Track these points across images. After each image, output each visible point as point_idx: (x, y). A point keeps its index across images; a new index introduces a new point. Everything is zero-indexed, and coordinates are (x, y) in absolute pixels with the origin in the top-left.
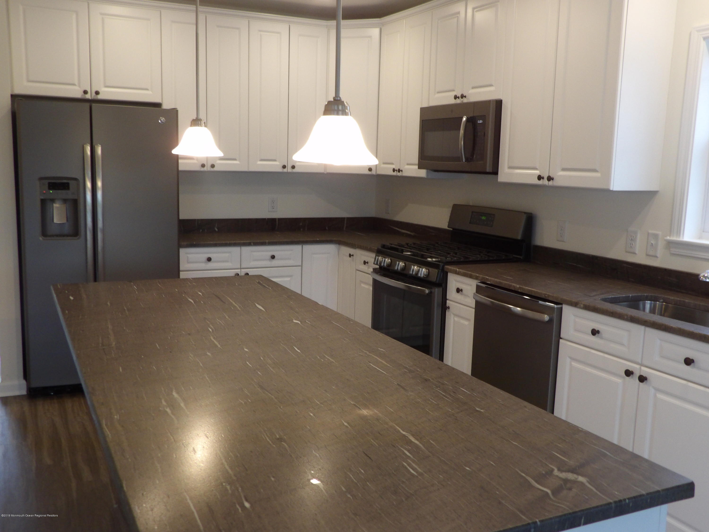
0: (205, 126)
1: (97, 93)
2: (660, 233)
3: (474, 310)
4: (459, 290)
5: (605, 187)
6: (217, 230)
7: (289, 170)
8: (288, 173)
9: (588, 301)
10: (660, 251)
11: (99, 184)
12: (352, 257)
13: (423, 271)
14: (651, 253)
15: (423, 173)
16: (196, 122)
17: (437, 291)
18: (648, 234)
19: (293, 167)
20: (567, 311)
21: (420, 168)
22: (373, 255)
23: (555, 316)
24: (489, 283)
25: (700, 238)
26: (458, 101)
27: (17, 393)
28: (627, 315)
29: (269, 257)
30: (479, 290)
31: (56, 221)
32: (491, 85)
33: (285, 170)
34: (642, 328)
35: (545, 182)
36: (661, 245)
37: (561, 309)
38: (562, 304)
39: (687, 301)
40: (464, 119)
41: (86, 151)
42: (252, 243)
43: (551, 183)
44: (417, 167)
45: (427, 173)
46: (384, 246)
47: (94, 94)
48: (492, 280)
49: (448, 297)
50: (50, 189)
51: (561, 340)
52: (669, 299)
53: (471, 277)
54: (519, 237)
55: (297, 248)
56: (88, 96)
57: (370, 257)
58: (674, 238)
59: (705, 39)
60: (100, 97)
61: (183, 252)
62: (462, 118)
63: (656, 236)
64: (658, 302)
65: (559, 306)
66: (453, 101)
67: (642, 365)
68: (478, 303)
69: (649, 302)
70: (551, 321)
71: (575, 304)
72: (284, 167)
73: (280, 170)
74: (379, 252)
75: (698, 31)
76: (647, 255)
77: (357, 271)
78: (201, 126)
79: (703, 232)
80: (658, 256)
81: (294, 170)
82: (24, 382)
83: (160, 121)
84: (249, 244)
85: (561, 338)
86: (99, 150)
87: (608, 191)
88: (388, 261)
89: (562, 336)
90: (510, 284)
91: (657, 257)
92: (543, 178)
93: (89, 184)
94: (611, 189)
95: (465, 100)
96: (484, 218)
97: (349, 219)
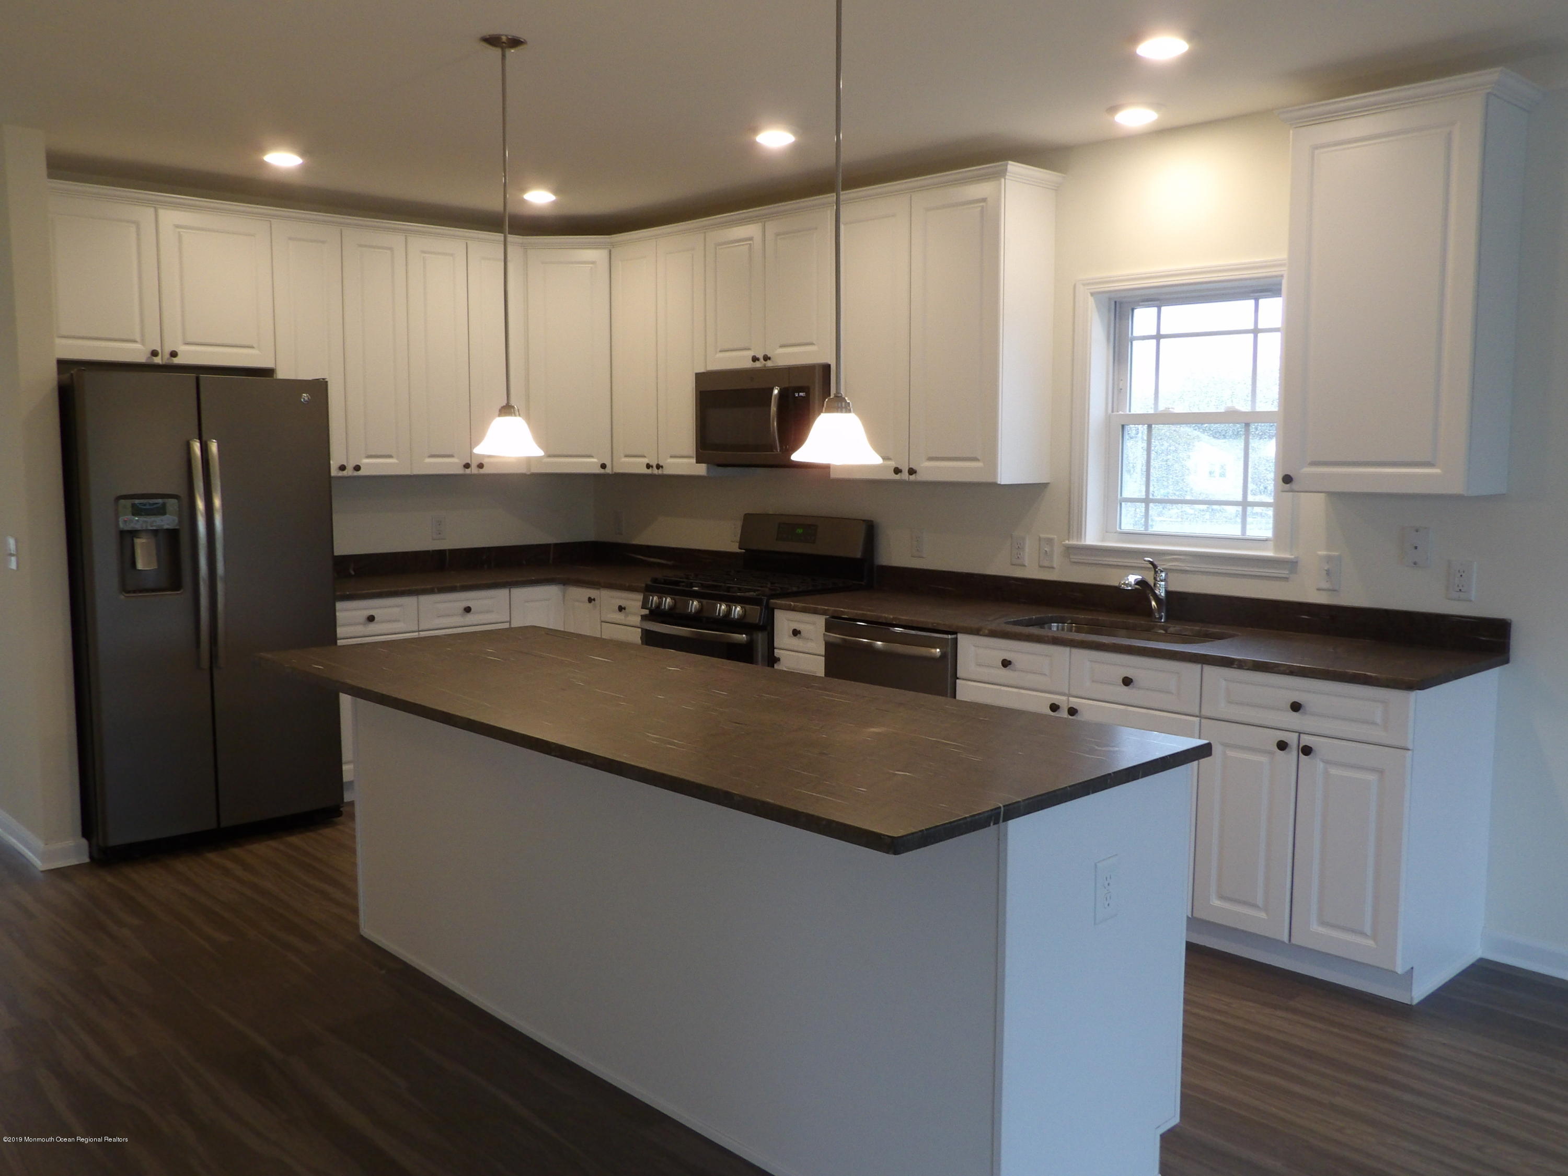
0: (519, 415)
1: (174, 354)
2: (1054, 537)
3: (823, 658)
4: (796, 633)
5: (990, 480)
6: (353, 573)
7: (474, 470)
8: (471, 475)
9: (993, 626)
10: (1057, 561)
11: (217, 502)
12: (593, 602)
13: (737, 610)
14: (1046, 564)
15: (701, 469)
16: (507, 409)
17: (760, 637)
18: (1040, 539)
19: (481, 466)
20: (964, 641)
21: (699, 461)
22: (640, 597)
23: (949, 650)
24: (846, 616)
25: (1103, 541)
26: (758, 365)
27: (73, 862)
28: (1048, 636)
29: (461, 611)
30: (829, 628)
31: (140, 566)
32: (812, 344)
33: (468, 471)
35: (905, 476)
36: (1057, 551)
37: (956, 639)
38: (956, 633)
39: (1100, 618)
40: (776, 392)
41: (194, 450)
42: (436, 589)
43: (912, 477)
44: (694, 460)
45: (708, 469)
46: (655, 580)
47: (167, 355)
48: (847, 612)
49: (776, 645)
50: (134, 514)
51: (957, 681)
52: (1079, 618)
53: (815, 612)
54: (859, 555)
55: (502, 593)
56: (157, 360)
57: (631, 599)
58: (1073, 542)
59: (1092, 294)
60: (176, 361)
61: (339, 605)
62: (772, 390)
63: (1050, 541)
64: (1066, 624)
65: (953, 636)
66: (748, 364)
67: (1070, 695)
68: (829, 646)
69: (1055, 624)
70: (944, 656)
71: (976, 632)
72: (467, 466)
73: (460, 471)
74: (648, 590)
75: (1084, 285)
76: (1040, 567)
77: (602, 623)
78: (515, 416)
79: (1107, 532)
80: (1055, 566)
81: (482, 471)
82: (84, 842)
83: (302, 400)
84: (431, 591)
85: (958, 678)
86: (214, 447)
87: (995, 485)
88: (668, 601)
89: (958, 675)
90: (879, 614)
91: (1053, 568)
92: (902, 471)
93: (200, 505)
94: (999, 483)
95: (769, 364)
96: (800, 531)
97: (556, 545)
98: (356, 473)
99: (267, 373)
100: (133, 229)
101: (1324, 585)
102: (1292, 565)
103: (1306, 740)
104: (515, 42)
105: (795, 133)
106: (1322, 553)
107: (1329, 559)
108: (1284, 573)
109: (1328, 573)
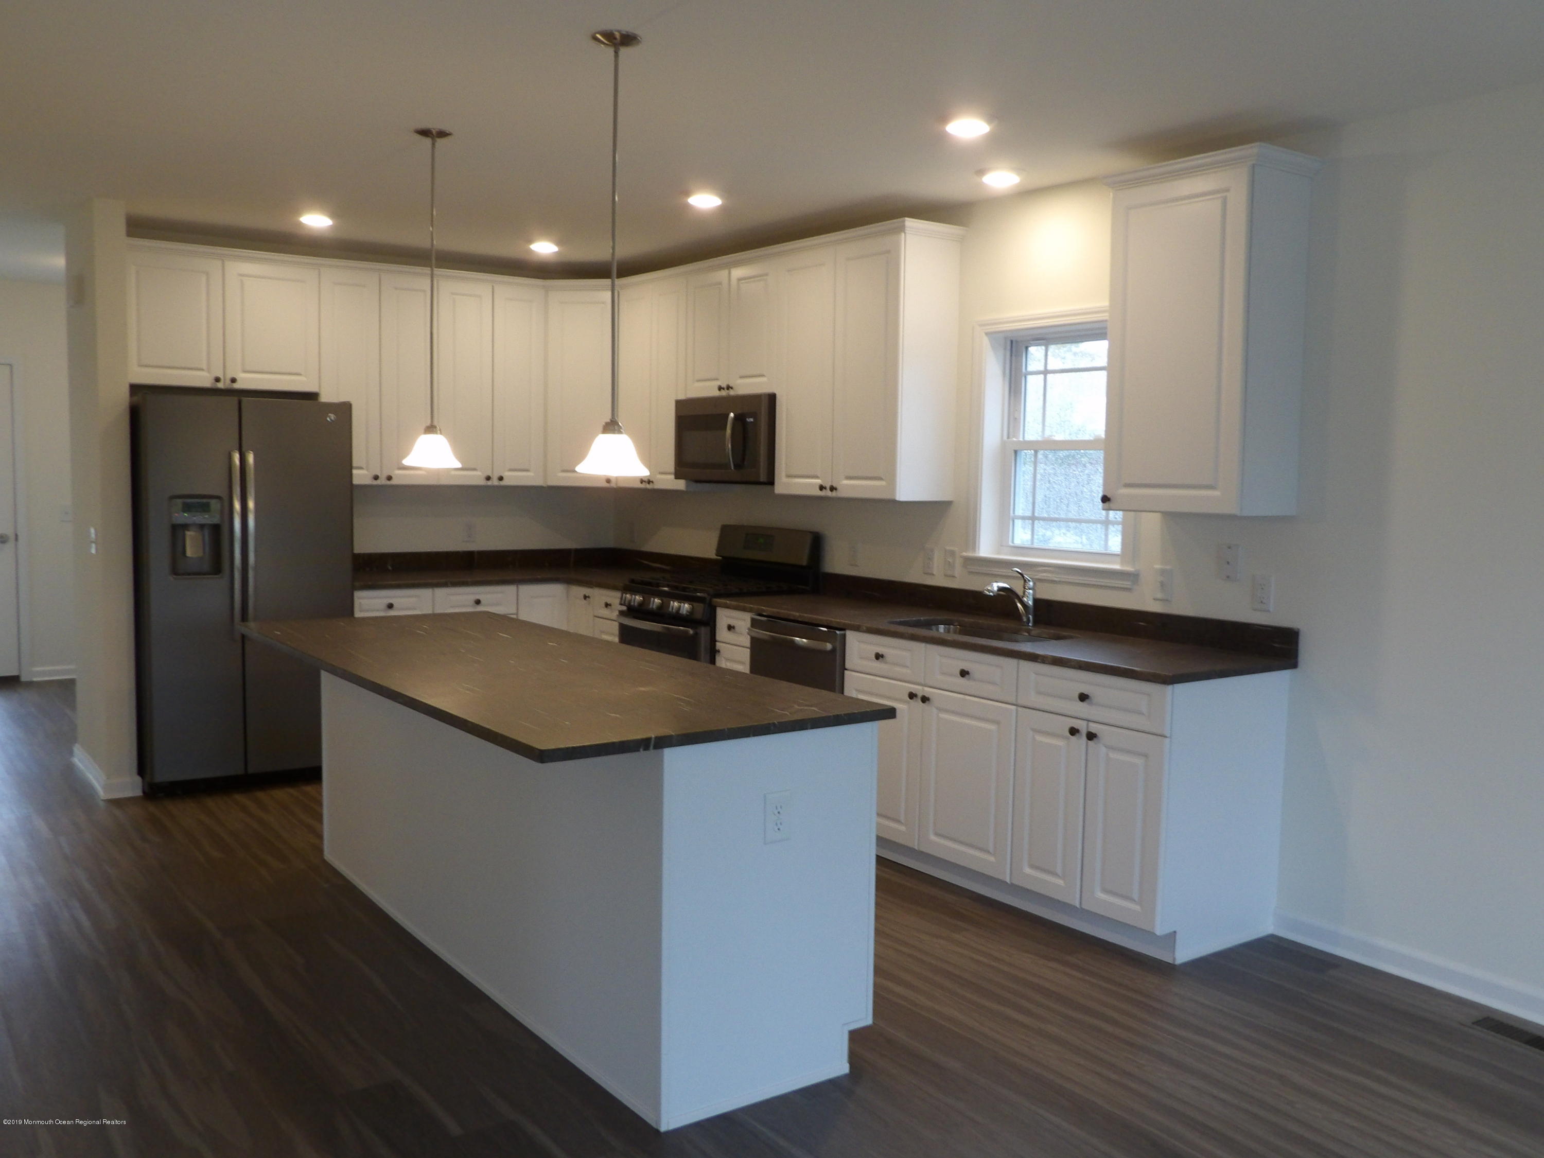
1: (233, 380)
2: (956, 549)
3: (749, 650)
4: (730, 628)
5: (893, 498)
6: (390, 568)
7: (495, 482)
8: (494, 487)
9: (873, 624)
10: (958, 570)
11: (251, 504)
12: (588, 598)
13: (686, 607)
14: (950, 573)
15: (681, 485)
16: (431, 429)
17: (704, 631)
18: (946, 551)
19: (501, 478)
20: (851, 636)
21: (678, 476)
22: (618, 594)
23: (838, 644)
24: (766, 614)
25: (998, 553)
26: (724, 393)
27: (129, 794)
29: (473, 603)
30: (754, 623)
31: (189, 553)
32: (763, 376)
33: (489, 483)
34: (922, 646)
35: (827, 493)
36: (958, 563)
37: (844, 636)
38: (844, 629)
40: (732, 415)
41: (235, 462)
42: (448, 583)
43: (834, 494)
44: (672, 477)
45: (687, 486)
46: (633, 581)
47: (228, 382)
48: (768, 610)
49: (718, 638)
50: (184, 511)
51: (846, 672)
53: (744, 609)
54: (804, 562)
55: (510, 590)
56: (220, 385)
57: (614, 597)
58: (970, 554)
59: (987, 334)
60: (236, 386)
61: (358, 594)
62: (728, 415)
63: (952, 553)
64: (952, 626)
65: (842, 632)
66: (716, 393)
67: (926, 686)
68: (754, 641)
69: (942, 626)
70: (834, 650)
71: (857, 628)
72: (488, 478)
73: (482, 482)
74: (626, 589)
75: (981, 325)
76: (944, 576)
77: (595, 618)
78: (437, 434)
79: (1002, 546)
80: (956, 575)
81: (503, 483)
82: (138, 779)
83: (328, 419)
84: (445, 585)
85: (846, 669)
86: (251, 458)
87: (894, 502)
88: (639, 598)
89: (847, 666)
90: (789, 612)
91: (954, 577)
92: (825, 488)
93: (237, 506)
94: (897, 499)
95: (732, 393)
96: (761, 540)
97: (577, 551)
98: (388, 483)
99: (312, 396)
100: (204, 279)
101: (1159, 596)
102: (1134, 577)
103: (1094, 728)
104: (442, 134)
105: (721, 196)
106: (1158, 566)
107: (1163, 572)
108: (1127, 584)
109: (1162, 584)
